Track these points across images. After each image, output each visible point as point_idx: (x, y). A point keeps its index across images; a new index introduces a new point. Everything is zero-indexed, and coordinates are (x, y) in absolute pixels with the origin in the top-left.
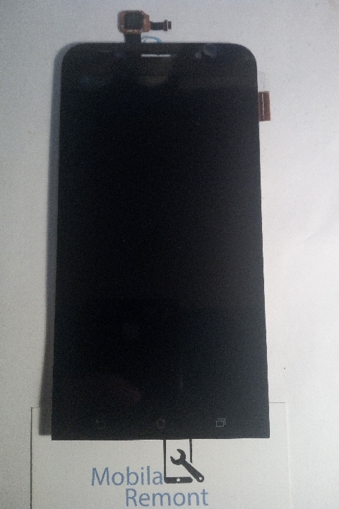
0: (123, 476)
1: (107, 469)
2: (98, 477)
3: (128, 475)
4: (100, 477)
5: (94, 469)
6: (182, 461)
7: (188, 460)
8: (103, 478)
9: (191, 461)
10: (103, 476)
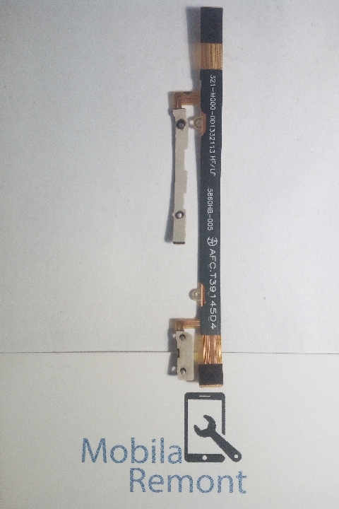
0: (125, 451)
1: (103, 441)
2: (91, 452)
3: (133, 449)
4: (94, 451)
5: (86, 441)
6: (210, 432)
7: (218, 430)
8: (97, 453)
9: (224, 432)
10: (99, 449)
